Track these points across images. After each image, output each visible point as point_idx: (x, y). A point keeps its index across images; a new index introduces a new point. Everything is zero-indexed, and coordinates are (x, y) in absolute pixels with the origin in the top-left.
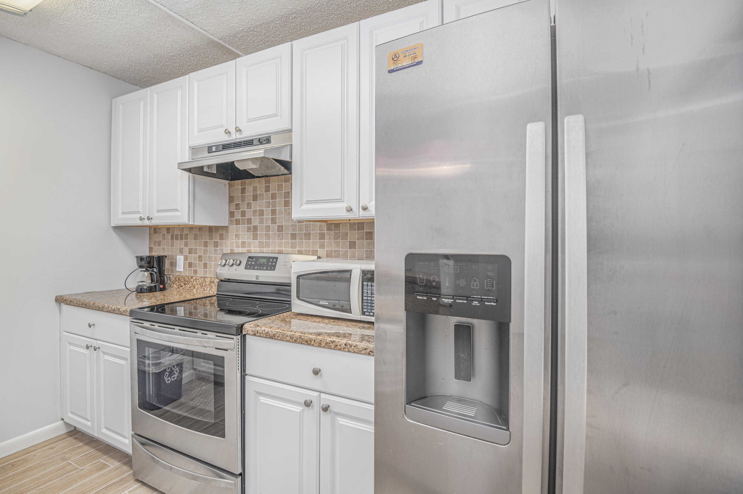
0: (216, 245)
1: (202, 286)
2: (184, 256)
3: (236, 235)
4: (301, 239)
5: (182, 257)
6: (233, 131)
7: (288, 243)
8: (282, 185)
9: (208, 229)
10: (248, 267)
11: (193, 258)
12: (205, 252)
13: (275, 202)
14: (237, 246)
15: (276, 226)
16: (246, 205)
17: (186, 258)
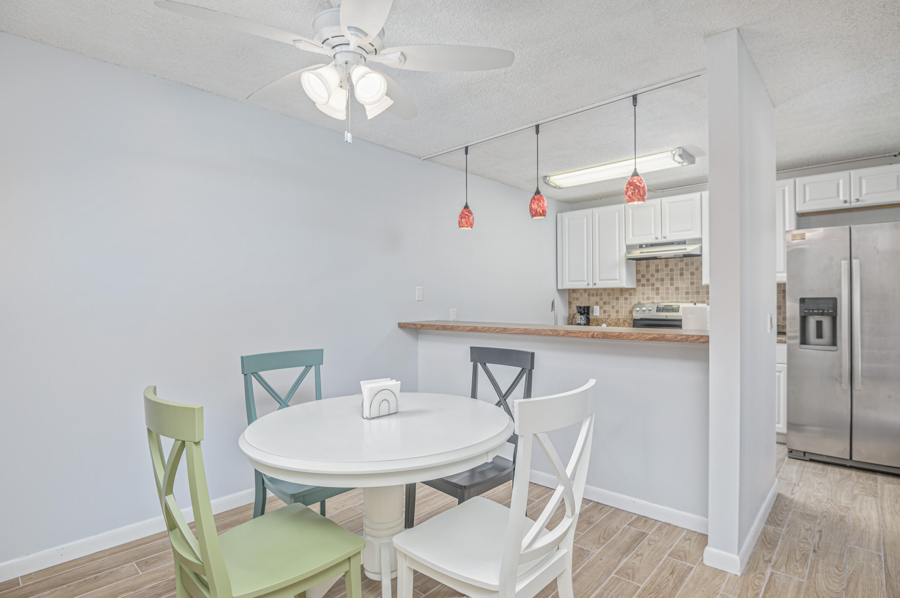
0: (626, 299)
1: (617, 324)
2: (600, 306)
3: (642, 293)
4: (693, 294)
5: (598, 307)
6: (660, 237)
7: (683, 297)
8: (678, 263)
9: (619, 290)
10: (658, 311)
11: (606, 307)
12: (617, 303)
13: (673, 274)
14: (643, 299)
15: (674, 288)
16: (650, 275)
17: (601, 308)
